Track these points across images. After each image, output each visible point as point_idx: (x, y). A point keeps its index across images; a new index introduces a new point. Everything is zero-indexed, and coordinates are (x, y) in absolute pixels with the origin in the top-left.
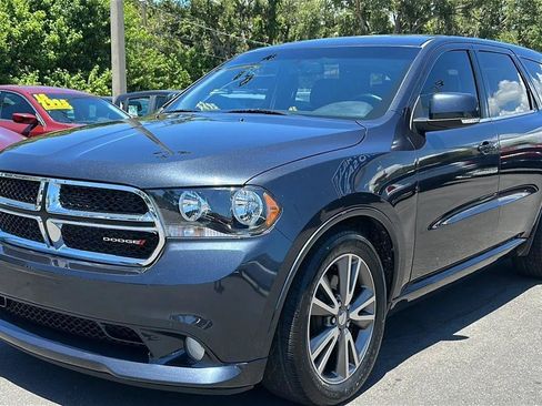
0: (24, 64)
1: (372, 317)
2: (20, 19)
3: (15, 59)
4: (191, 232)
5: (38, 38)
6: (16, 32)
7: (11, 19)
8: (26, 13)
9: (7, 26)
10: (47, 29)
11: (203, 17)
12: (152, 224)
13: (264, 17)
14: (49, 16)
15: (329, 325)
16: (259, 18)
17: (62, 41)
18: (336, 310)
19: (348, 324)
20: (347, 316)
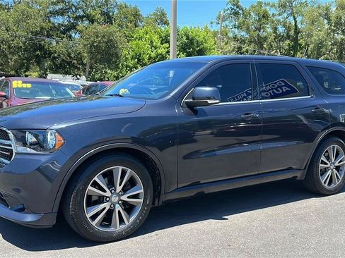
1: (142, 200)
2: (156, 48)
5: (164, 57)
7: (151, 48)
8: (159, 45)
9: (149, 52)
10: (168, 53)
11: (256, 43)
12: (10, 146)
13: (292, 41)
18: (108, 194)
19: (120, 202)
20: (119, 198)
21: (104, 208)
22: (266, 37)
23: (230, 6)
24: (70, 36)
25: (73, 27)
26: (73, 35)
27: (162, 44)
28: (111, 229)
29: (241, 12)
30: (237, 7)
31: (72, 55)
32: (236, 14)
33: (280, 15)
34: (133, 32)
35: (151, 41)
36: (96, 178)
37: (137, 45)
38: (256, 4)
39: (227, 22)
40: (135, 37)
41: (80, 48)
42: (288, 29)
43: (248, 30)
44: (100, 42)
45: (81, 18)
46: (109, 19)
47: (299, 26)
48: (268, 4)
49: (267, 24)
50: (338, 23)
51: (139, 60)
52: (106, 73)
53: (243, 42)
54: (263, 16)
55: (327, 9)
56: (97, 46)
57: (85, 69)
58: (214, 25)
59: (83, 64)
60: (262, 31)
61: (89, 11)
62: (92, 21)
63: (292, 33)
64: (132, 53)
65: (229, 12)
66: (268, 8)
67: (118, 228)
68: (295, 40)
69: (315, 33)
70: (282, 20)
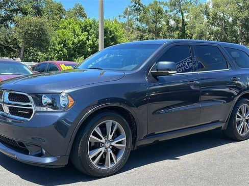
0: (79, 53)
1: (125, 146)
2: (78, 35)
3: (75, 51)
4: (45, 109)
5: (84, 43)
6: (76, 41)
7: (74, 36)
8: (80, 33)
9: (73, 38)
10: (88, 39)
11: (154, 32)
12: (31, 106)
13: (180, 31)
14: (89, 34)
15: (101, 146)
16: (178, 32)
17: (94, 44)
18: (103, 141)
19: (111, 147)
20: (110, 144)
21: (101, 152)
22: (161, 28)
23: (133, 4)
24: (7, 26)
25: (9, 18)
26: (9, 24)
27: (82, 32)
28: (105, 168)
29: (141, 8)
30: (139, 5)
31: (9, 41)
32: (138, 10)
33: (171, 11)
34: (59, 23)
35: (74, 30)
36: (95, 129)
37: (63, 32)
38: (153, 3)
39: (131, 16)
40: (60, 26)
41: (16, 35)
42: (177, 22)
43: (147, 23)
44: (33, 30)
45: (16, 11)
46: (39, 12)
47: (186, 20)
48: (162, 3)
49: (162, 18)
50: (215, 18)
51: (64, 45)
52: (38, 55)
53: (144, 31)
54: (159, 12)
55: (207, 7)
56: (30, 33)
57: (20, 52)
58: (122, 18)
59: (19, 48)
60: (158, 23)
61: (23, 5)
62: (25, 13)
63: (180, 25)
64: (58, 39)
65: (133, 8)
66: (162, 6)
67: (110, 167)
68: (183, 30)
69: (197, 25)
70: (173, 15)
